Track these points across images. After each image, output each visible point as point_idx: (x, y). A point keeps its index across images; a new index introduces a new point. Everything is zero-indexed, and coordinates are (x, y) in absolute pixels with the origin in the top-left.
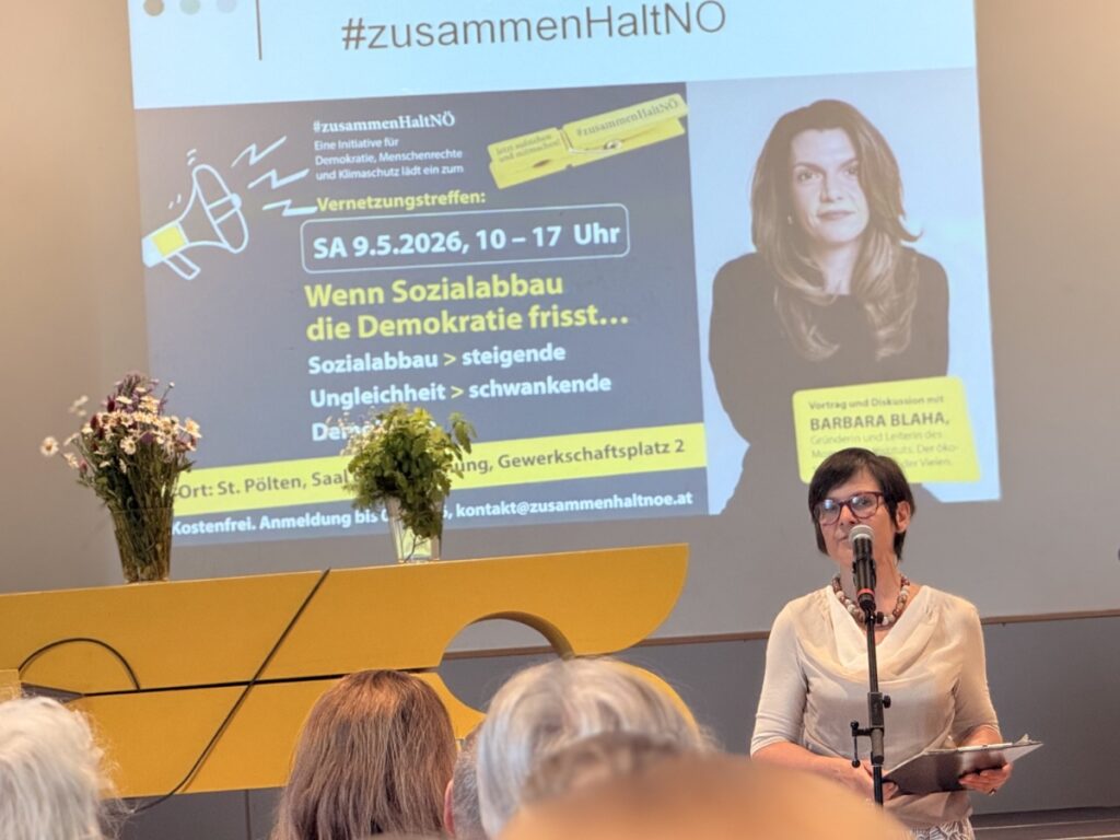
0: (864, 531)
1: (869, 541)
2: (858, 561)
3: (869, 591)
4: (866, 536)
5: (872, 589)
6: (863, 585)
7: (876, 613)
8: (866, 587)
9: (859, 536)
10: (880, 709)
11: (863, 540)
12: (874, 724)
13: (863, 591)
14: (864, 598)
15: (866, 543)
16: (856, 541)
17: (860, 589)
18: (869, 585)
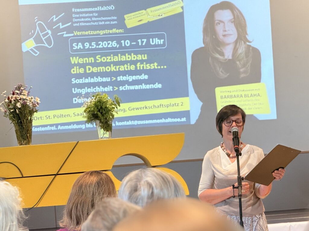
0: (236, 129)
1: (237, 132)
3: (237, 146)
4: (236, 130)
6: (235, 145)
9: (234, 130)
10: (241, 181)
12: (239, 185)
13: (236, 146)
14: (236, 149)
15: (236, 132)
16: (233, 132)
17: (235, 146)
18: (237, 145)
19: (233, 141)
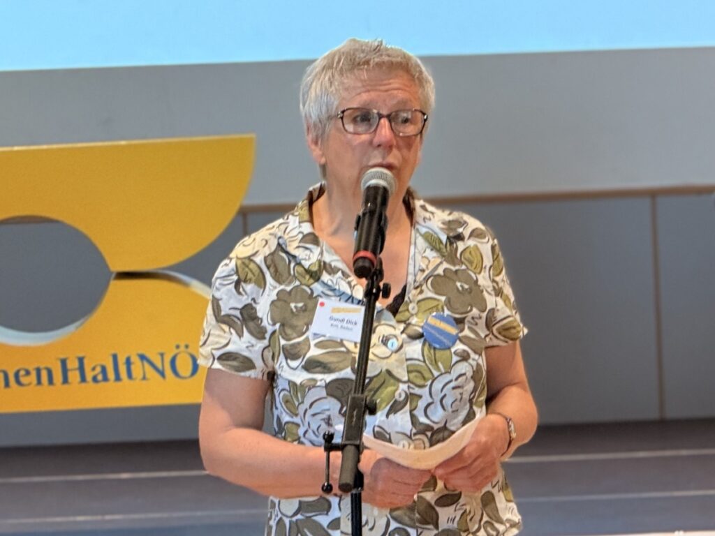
0: (381, 177)
1: (385, 190)
2: (364, 214)
3: (369, 254)
4: (382, 183)
5: (374, 252)
6: (362, 245)
7: (381, 285)
8: (366, 249)
9: (373, 182)
10: (361, 418)
11: (376, 188)
12: (347, 439)
13: (362, 254)
14: (360, 263)
15: (381, 192)
16: (369, 188)
17: (358, 250)
18: (370, 247)
19: (357, 229)
